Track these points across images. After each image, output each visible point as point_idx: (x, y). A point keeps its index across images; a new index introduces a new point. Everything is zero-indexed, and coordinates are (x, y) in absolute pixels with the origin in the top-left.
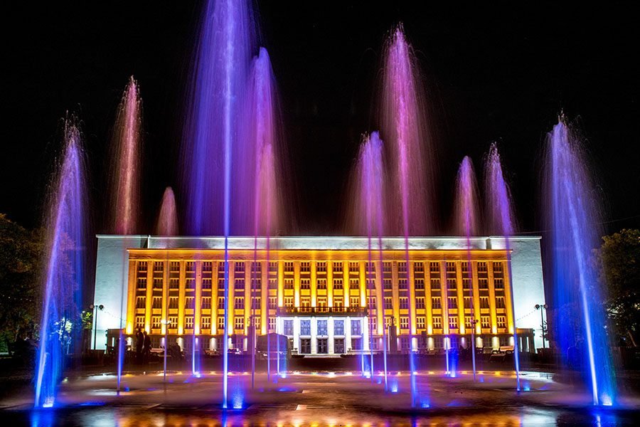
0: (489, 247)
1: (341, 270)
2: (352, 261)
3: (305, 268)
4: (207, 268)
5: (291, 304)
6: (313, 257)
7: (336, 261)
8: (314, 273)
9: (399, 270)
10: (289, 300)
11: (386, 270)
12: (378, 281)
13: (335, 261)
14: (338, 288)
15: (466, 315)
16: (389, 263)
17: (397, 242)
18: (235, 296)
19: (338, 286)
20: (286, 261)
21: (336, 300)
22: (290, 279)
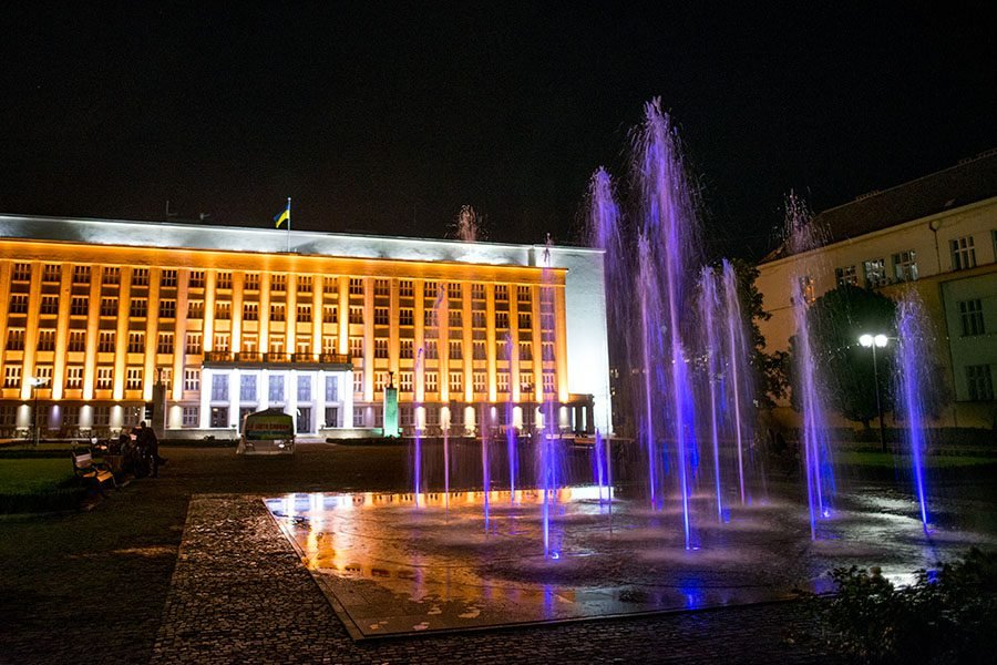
0: (532, 263)
1: (310, 290)
2: (329, 276)
3: (252, 284)
4: (82, 277)
5: (225, 345)
6: (267, 265)
7: (303, 275)
8: (265, 293)
9: (401, 294)
10: (222, 338)
11: (381, 291)
12: (368, 312)
13: (300, 274)
14: (304, 321)
15: (499, 370)
16: (386, 281)
17: (395, 246)
18: (129, 329)
19: (304, 317)
20: (220, 271)
21: (299, 341)
22: (226, 303)
